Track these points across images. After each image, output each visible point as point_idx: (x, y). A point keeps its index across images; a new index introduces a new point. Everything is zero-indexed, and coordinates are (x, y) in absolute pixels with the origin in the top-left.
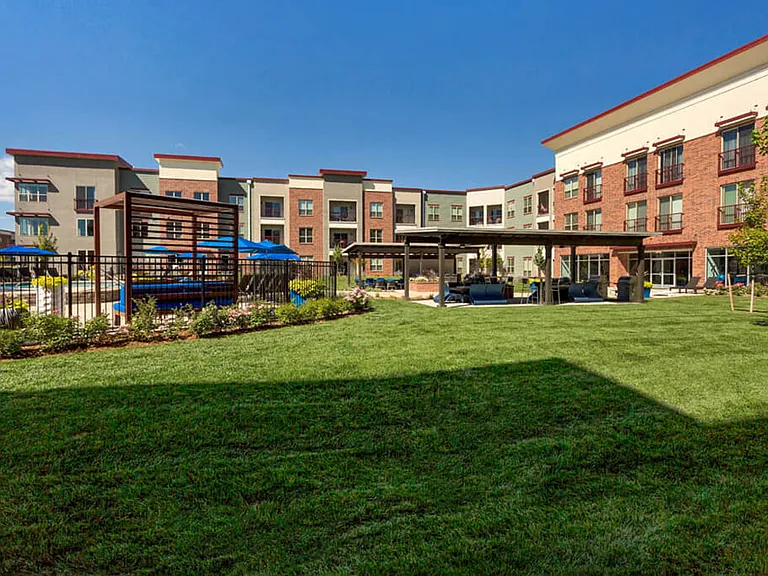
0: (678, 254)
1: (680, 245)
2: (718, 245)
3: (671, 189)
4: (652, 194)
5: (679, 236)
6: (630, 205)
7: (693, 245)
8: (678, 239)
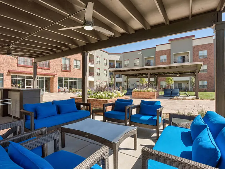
5: (49, 71)
7: (54, 75)
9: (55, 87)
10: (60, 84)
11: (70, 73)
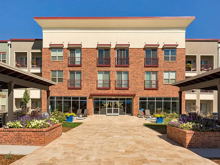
0: (127, 99)
1: (128, 95)
2: (144, 96)
3: (123, 68)
4: (113, 69)
5: (127, 91)
6: (100, 72)
7: (134, 96)
8: (127, 92)
9: (136, 109)
10: (143, 105)
11: (158, 91)
